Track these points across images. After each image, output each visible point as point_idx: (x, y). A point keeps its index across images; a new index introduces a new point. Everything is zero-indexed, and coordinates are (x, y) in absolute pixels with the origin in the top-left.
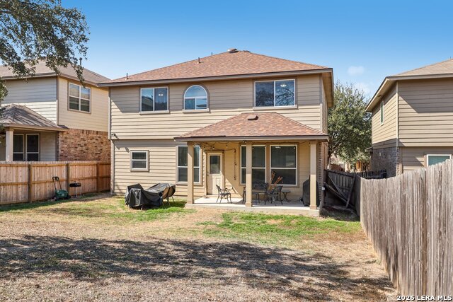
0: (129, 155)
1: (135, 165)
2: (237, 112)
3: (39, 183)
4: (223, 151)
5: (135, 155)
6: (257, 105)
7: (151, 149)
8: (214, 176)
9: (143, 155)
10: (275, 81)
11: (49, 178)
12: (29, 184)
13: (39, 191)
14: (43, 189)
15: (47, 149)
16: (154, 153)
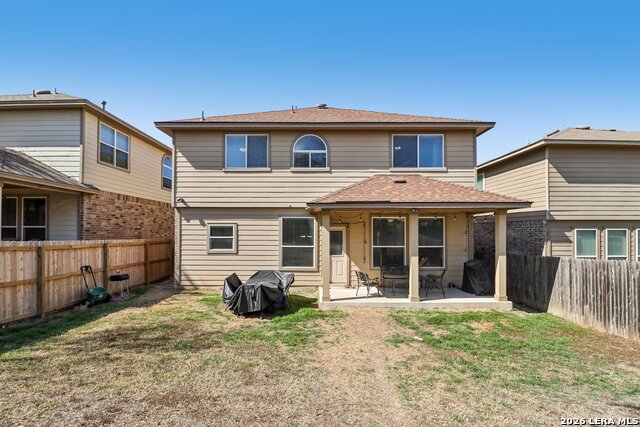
0: (206, 231)
1: (214, 244)
2: (369, 173)
3: (58, 279)
4: (347, 225)
5: (214, 231)
6: (395, 166)
7: (239, 222)
8: (335, 258)
9: (228, 231)
10: (419, 135)
11: (75, 268)
12: (39, 283)
13: (57, 294)
14: (64, 290)
15: (61, 221)
16: (245, 227)
